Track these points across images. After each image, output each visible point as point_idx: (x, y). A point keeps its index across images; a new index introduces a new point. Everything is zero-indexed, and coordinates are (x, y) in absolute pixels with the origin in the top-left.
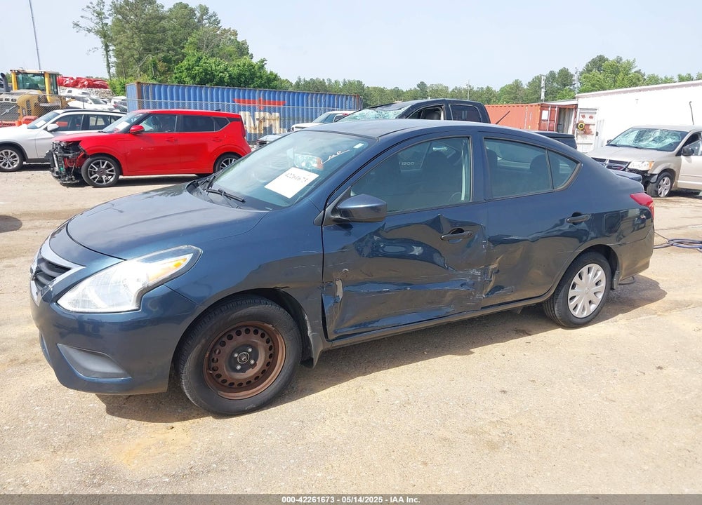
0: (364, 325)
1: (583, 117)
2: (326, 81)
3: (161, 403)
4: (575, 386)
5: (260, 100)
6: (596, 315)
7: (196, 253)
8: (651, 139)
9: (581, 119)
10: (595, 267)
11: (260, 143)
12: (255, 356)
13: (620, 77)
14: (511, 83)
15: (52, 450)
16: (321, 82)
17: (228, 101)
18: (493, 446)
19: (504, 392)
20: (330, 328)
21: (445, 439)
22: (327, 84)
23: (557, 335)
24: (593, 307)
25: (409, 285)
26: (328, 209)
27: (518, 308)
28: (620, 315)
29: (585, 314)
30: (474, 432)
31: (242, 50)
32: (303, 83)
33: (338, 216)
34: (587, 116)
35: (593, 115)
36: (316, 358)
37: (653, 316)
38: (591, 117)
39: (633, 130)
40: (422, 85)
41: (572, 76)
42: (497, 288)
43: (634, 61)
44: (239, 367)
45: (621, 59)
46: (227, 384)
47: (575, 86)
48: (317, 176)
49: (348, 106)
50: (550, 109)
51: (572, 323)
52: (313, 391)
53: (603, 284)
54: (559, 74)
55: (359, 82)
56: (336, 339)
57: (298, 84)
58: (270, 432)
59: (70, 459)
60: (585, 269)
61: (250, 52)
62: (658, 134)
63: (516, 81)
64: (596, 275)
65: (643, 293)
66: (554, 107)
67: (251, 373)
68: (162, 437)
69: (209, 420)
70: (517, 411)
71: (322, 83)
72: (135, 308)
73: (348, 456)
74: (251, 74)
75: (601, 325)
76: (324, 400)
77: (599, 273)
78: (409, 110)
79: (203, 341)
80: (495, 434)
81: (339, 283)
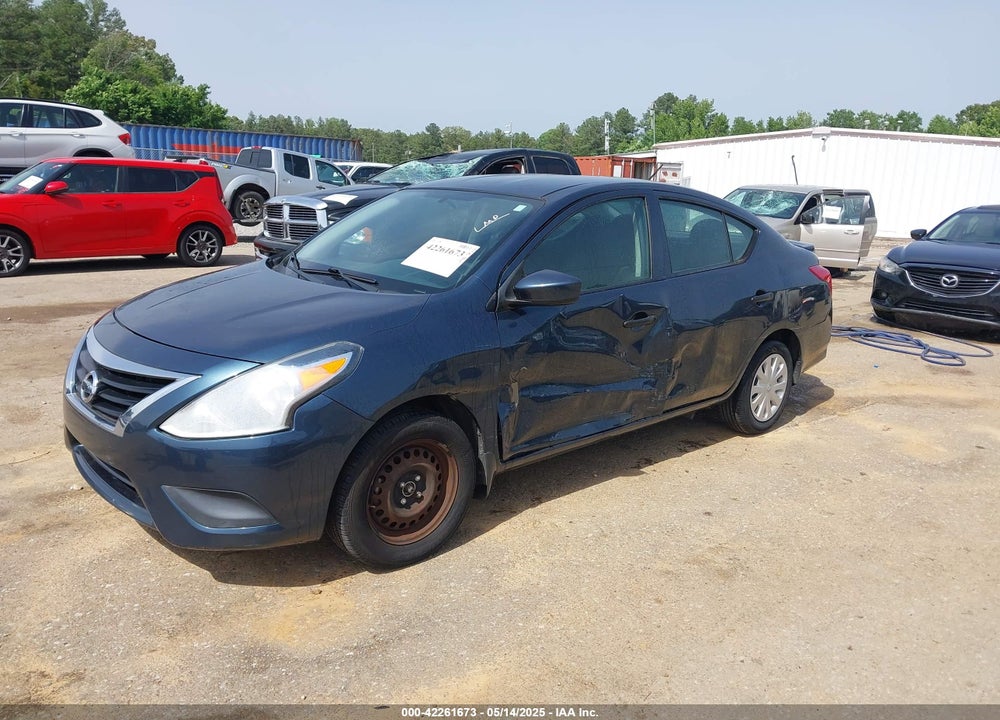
0: (539, 439)
1: (665, 174)
2: (293, 119)
3: (285, 563)
4: (784, 501)
5: (213, 147)
6: (777, 419)
7: (355, 352)
8: (763, 203)
9: (663, 177)
10: (778, 358)
11: (269, 207)
12: (421, 486)
13: (696, 122)
14: (555, 128)
15: (167, 635)
16: (285, 120)
17: (156, 146)
18: (726, 575)
19: (709, 514)
20: (506, 444)
21: (668, 572)
22: (294, 123)
23: (736, 444)
24: (774, 409)
25: (587, 386)
26: (502, 289)
27: (690, 413)
28: (797, 417)
29: (766, 417)
30: (696, 561)
31: (167, 70)
32: (257, 121)
33: (514, 299)
34: (670, 173)
35: (677, 172)
36: (489, 483)
37: (832, 417)
38: (675, 175)
39: (740, 190)
40: (433, 129)
41: (634, 119)
42: (680, 387)
43: (712, 102)
44: (404, 501)
45: (695, 99)
46: (388, 524)
47: (638, 133)
48: (478, 247)
49: (344, 155)
50: (623, 163)
51: (755, 429)
52: (480, 531)
53: (784, 381)
54: (617, 116)
55: (344, 123)
56: (512, 459)
57: (250, 123)
58: (452, 584)
59: (202, 643)
60: (768, 360)
61: (178, 74)
62: (770, 197)
63: (562, 125)
64: (778, 369)
65: (812, 391)
66: (628, 160)
67: (417, 508)
68: (312, 604)
69: (365, 577)
70: (734, 534)
71: (288, 121)
72: (283, 427)
73: (564, 602)
74: (185, 107)
75: (781, 430)
76: (500, 540)
77: (782, 366)
78: (480, 163)
79: (372, 463)
80: (721, 561)
81: (515, 386)
